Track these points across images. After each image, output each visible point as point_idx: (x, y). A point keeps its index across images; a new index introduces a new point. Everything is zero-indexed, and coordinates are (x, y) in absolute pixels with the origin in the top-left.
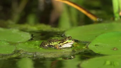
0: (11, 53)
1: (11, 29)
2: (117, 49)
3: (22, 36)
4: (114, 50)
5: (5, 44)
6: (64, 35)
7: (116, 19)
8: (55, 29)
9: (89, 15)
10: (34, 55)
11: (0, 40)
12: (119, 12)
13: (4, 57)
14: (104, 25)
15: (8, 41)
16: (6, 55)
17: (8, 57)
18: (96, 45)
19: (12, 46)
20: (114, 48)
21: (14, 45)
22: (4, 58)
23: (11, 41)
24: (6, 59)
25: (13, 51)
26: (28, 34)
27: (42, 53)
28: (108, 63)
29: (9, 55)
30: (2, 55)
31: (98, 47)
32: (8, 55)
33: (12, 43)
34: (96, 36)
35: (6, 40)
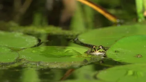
0: (12, 61)
1: (13, 33)
2: (141, 56)
3: (26, 40)
4: (138, 57)
5: (6, 50)
6: (78, 39)
7: (140, 20)
8: (67, 32)
9: (107, 16)
10: (37, 65)
11: (0, 46)
12: (143, 11)
13: (4, 66)
14: (125, 28)
15: (10, 46)
16: (7, 64)
17: (9, 66)
18: (116, 51)
19: (14, 53)
20: (138, 55)
21: (17, 52)
22: (4, 68)
23: (13, 47)
24: (7, 69)
25: (16, 58)
26: (34, 38)
27: (46, 63)
28: (130, 73)
29: (10, 63)
30: (2, 64)
31: (118, 53)
32: (8, 64)
33: (14, 49)
34: (116, 41)
35: (7, 46)
